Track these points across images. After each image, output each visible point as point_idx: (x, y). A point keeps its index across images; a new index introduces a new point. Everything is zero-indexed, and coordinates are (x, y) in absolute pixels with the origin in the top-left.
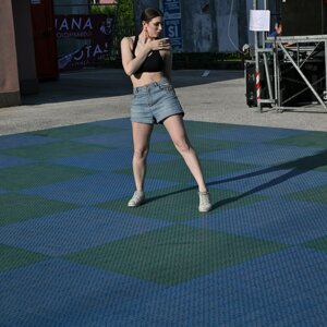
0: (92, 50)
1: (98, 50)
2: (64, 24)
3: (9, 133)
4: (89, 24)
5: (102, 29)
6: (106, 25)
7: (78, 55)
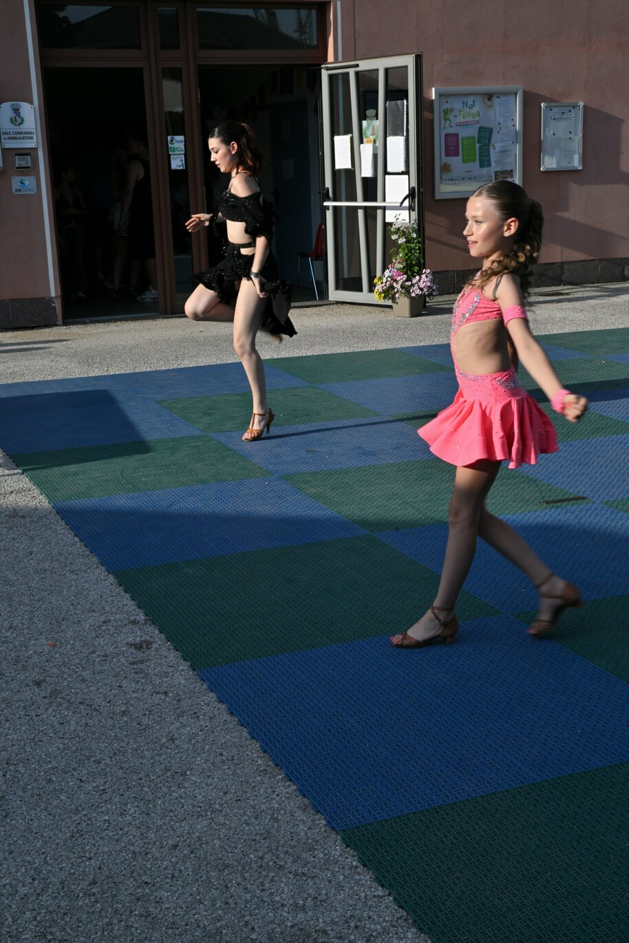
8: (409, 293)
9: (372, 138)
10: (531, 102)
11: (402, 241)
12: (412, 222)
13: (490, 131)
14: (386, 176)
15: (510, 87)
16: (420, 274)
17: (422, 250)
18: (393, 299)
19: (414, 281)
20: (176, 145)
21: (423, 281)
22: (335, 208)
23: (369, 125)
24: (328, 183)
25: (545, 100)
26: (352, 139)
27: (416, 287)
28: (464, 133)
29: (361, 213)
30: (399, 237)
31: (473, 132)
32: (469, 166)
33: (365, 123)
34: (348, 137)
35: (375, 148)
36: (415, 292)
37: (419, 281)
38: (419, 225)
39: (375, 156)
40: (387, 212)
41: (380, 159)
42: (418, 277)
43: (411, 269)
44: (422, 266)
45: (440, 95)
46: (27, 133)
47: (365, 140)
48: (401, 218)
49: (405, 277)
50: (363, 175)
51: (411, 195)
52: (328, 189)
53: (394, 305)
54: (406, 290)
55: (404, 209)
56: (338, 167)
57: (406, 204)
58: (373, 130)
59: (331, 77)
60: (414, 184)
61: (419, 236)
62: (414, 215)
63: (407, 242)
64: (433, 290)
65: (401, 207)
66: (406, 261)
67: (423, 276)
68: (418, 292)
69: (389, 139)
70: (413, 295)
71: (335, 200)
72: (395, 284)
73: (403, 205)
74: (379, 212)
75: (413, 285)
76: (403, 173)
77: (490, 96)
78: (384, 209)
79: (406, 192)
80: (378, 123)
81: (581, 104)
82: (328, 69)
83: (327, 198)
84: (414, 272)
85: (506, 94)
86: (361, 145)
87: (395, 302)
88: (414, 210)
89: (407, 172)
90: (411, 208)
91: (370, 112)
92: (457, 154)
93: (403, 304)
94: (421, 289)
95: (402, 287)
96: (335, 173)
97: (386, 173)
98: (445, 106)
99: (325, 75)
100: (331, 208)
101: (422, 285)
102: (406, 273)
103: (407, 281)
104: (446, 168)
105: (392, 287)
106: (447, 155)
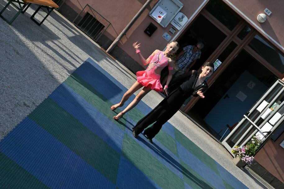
8: (242, 157)
9: (274, 109)
11: (253, 142)
12: (262, 140)
14: (267, 122)
16: (250, 156)
17: (257, 151)
18: (236, 156)
19: (246, 156)
20: (217, 63)
21: (249, 159)
22: (246, 119)
23: (276, 105)
24: (251, 111)
26: (268, 104)
27: (245, 158)
29: (251, 126)
30: (254, 141)
33: (275, 103)
34: (268, 103)
35: (271, 112)
36: (244, 159)
37: (248, 157)
38: (263, 143)
39: (269, 114)
40: (258, 132)
41: (270, 116)
42: (248, 156)
43: (248, 153)
44: (252, 155)
46: (180, 25)
47: (271, 108)
48: (260, 136)
49: (245, 153)
50: (261, 117)
51: (269, 133)
52: (249, 112)
53: (235, 158)
54: (242, 156)
55: (263, 135)
56: (257, 109)
57: (265, 134)
58: (276, 107)
59: (278, 84)
60: (272, 131)
61: (260, 146)
62: (265, 139)
63: (254, 144)
64: (250, 164)
65: (262, 133)
66: (250, 149)
67: (250, 158)
68: (244, 160)
69: (277, 113)
70: (242, 159)
71: (249, 117)
72: (240, 151)
73: (264, 133)
74: (256, 130)
75: (244, 157)
76: (272, 125)
78: (258, 130)
79: (268, 131)
80: (279, 106)
82: (279, 81)
83: (247, 115)
84: (249, 154)
86: (269, 108)
87: (236, 157)
88: (265, 138)
89: (273, 126)
90: (265, 137)
91: (279, 102)
93: (237, 160)
94: (246, 160)
95: (241, 154)
96: (255, 110)
97: (268, 121)
99: (277, 82)
100: (245, 118)
101: (247, 159)
102: (246, 152)
103: (244, 154)
105: (238, 152)
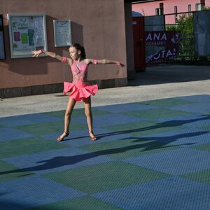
0: (166, 53)
1: (169, 53)
2: (149, 37)
3: (125, 102)
4: (164, 37)
5: (173, 40)
6: (175, 38)
7: (156, 56)
10: (49, 20)
13: (33, 31)
15: (40, 14)
25: (55, 19)
28: (21, 32)
31: (26, 31)
32: (25, 45)
45: (11, 17)
77: (32, 18)
81: (70, 21)
85: (39, 17)
92: (19, 40)
98: (13, 21)
104: (15, 46)
106: (15, 40)
